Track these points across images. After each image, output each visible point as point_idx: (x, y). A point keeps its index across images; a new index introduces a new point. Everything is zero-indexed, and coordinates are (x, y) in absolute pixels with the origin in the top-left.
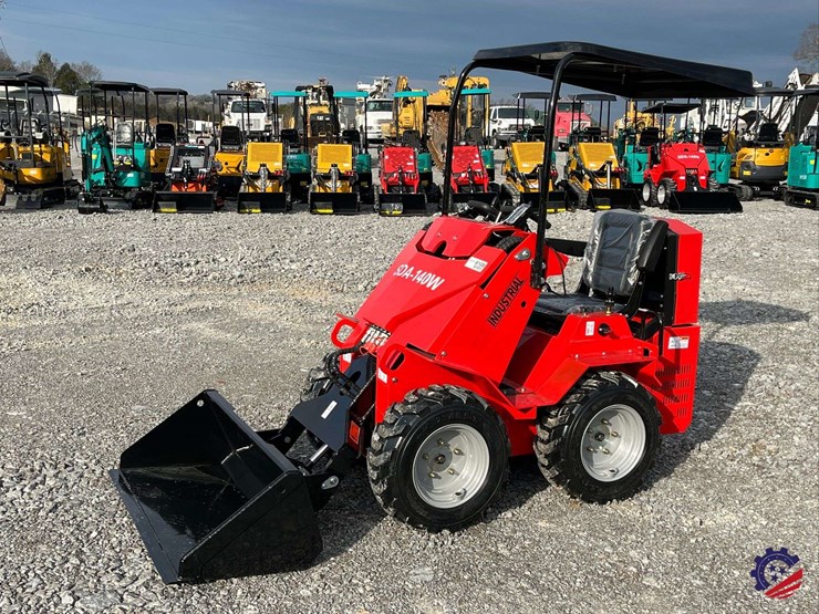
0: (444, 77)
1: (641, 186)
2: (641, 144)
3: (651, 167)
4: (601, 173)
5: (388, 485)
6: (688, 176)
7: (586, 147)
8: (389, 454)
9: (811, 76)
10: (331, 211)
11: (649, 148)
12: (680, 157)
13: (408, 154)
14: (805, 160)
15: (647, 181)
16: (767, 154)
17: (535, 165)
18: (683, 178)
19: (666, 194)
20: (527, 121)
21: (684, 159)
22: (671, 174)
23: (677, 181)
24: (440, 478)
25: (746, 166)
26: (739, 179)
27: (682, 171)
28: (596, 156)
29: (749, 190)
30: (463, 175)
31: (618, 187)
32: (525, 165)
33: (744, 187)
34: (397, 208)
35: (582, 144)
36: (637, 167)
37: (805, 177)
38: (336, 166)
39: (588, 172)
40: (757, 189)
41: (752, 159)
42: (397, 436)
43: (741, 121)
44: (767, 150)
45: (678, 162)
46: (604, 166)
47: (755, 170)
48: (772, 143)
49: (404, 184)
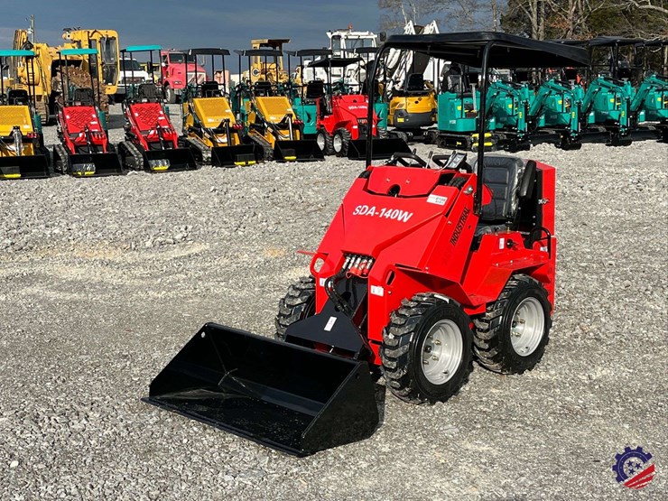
0: (69, 30)
1: (314, 137)
2: (307, 97)
3: (322, 118)
4: (283, 125)
5: (408, 370)
6: (360, 125)
7: (263, 100)
8: (407, 347)
9: (422, 28)
10: (19, 175)
11: (317, 100)
12: (350, 108)
13: (89, 114)
14: (453, 106)
15: (321, 131)
16: (417, 102)
17: (220, 121)
18: (355, 127)
19: (343, 143)
20: (137, 74)
21: (354, 110)
22: (344, 124)
23: (351, 130)
24: (428, 364)
25: (400, 113)
26: (394, 126)
27: (354, 121)
28: (274, 110)
29: (405, 136)
30: (152, 132)
31: (298, 139)
32: (210, 120)
33: (399, 133)
34: (89, 168)
35: (259, 98)
36: (306, 118)
37: (454, 122)
38: (18, 128)
39: (269, 124)
40: (410, 134)
41: (404, 108)
42: (410, 333)
43: (363, 71)
44: (416, 99)
45: (350, 112)
46: (285, 119)
47: (407, 117)
48: (419, 92)
49: (93, 144)
